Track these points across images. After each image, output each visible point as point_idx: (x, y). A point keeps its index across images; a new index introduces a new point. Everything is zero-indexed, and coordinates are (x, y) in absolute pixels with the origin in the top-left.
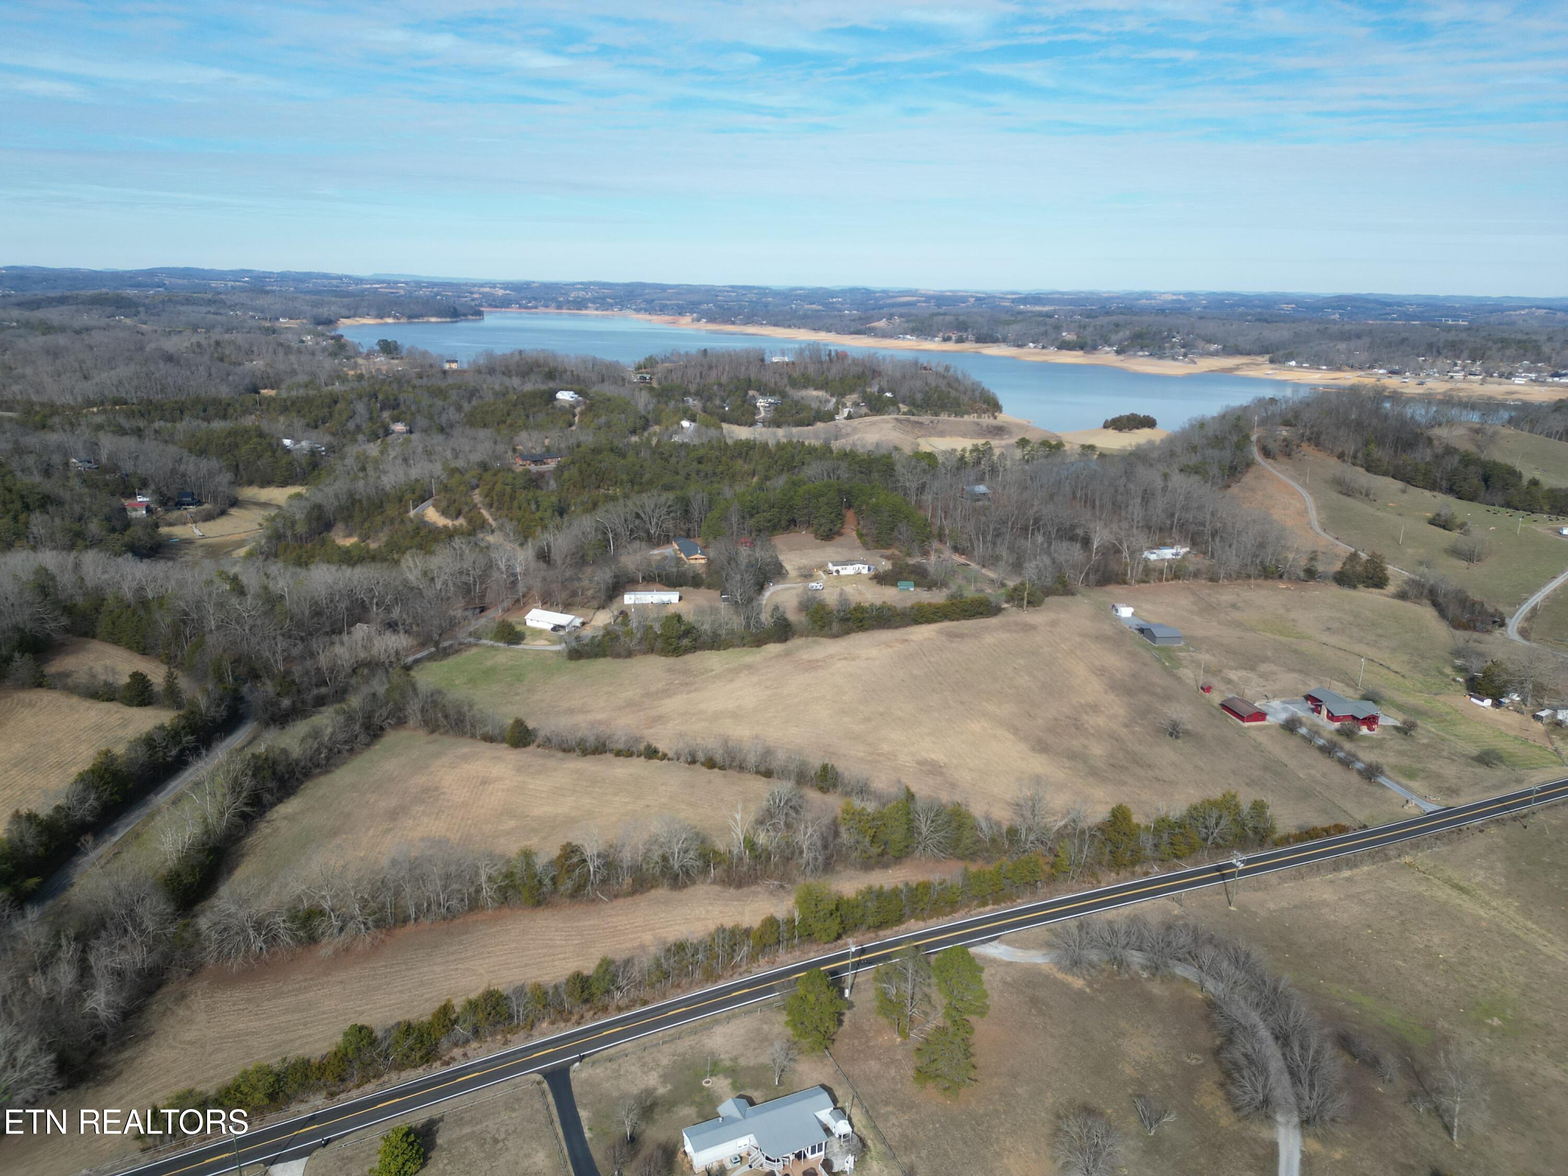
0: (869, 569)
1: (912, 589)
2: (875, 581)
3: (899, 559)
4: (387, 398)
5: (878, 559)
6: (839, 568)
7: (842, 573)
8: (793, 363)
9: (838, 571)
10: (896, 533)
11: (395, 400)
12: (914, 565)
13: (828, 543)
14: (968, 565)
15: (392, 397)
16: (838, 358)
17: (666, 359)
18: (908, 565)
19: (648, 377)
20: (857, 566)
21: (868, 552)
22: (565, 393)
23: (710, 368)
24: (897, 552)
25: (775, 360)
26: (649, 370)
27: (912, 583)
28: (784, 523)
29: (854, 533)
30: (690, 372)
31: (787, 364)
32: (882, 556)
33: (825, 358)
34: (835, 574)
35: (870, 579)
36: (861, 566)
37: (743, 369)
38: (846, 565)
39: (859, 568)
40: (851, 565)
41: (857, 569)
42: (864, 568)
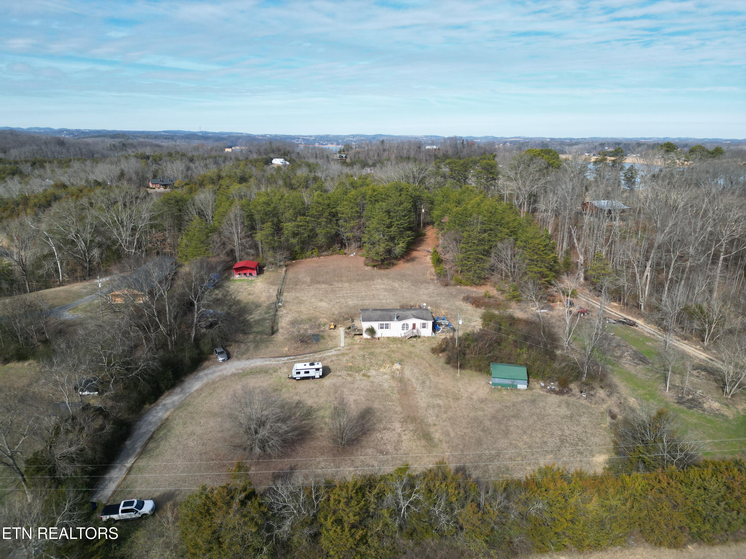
0: (435, 328)
1: (522, 386)
2: (443, 357)
3: (498, 305)
5: (460, 304)
6: (375, 325)
7: (380, 333)
8: (439, 149)
9: (371, 331)
10: (492, 260)
12: (527, 322)
13: (382, 272)
14: (634, 324)
16: (468, 145)
18: (513, 321)
19: (344, 156)
20: (410, 322)
21: (444, 290)
22: (278, 160)
23: (384, 150)
24: (493, 292)
25: (428, 147)
26: (346, 153)
27: (523, 371)
28: (321, 239)
29: (429, 259)
30: (371, 154)
31: (435, 150)
32: (467, 299)
33: (459, 146)
34: (365, 336)
35: (434, 351)
36: (418, 322)
37: (405, 151)
38: (391, 319)
39: (414, 325)
40: (399, 318)
41: (411, 327)
42: (424, 326)
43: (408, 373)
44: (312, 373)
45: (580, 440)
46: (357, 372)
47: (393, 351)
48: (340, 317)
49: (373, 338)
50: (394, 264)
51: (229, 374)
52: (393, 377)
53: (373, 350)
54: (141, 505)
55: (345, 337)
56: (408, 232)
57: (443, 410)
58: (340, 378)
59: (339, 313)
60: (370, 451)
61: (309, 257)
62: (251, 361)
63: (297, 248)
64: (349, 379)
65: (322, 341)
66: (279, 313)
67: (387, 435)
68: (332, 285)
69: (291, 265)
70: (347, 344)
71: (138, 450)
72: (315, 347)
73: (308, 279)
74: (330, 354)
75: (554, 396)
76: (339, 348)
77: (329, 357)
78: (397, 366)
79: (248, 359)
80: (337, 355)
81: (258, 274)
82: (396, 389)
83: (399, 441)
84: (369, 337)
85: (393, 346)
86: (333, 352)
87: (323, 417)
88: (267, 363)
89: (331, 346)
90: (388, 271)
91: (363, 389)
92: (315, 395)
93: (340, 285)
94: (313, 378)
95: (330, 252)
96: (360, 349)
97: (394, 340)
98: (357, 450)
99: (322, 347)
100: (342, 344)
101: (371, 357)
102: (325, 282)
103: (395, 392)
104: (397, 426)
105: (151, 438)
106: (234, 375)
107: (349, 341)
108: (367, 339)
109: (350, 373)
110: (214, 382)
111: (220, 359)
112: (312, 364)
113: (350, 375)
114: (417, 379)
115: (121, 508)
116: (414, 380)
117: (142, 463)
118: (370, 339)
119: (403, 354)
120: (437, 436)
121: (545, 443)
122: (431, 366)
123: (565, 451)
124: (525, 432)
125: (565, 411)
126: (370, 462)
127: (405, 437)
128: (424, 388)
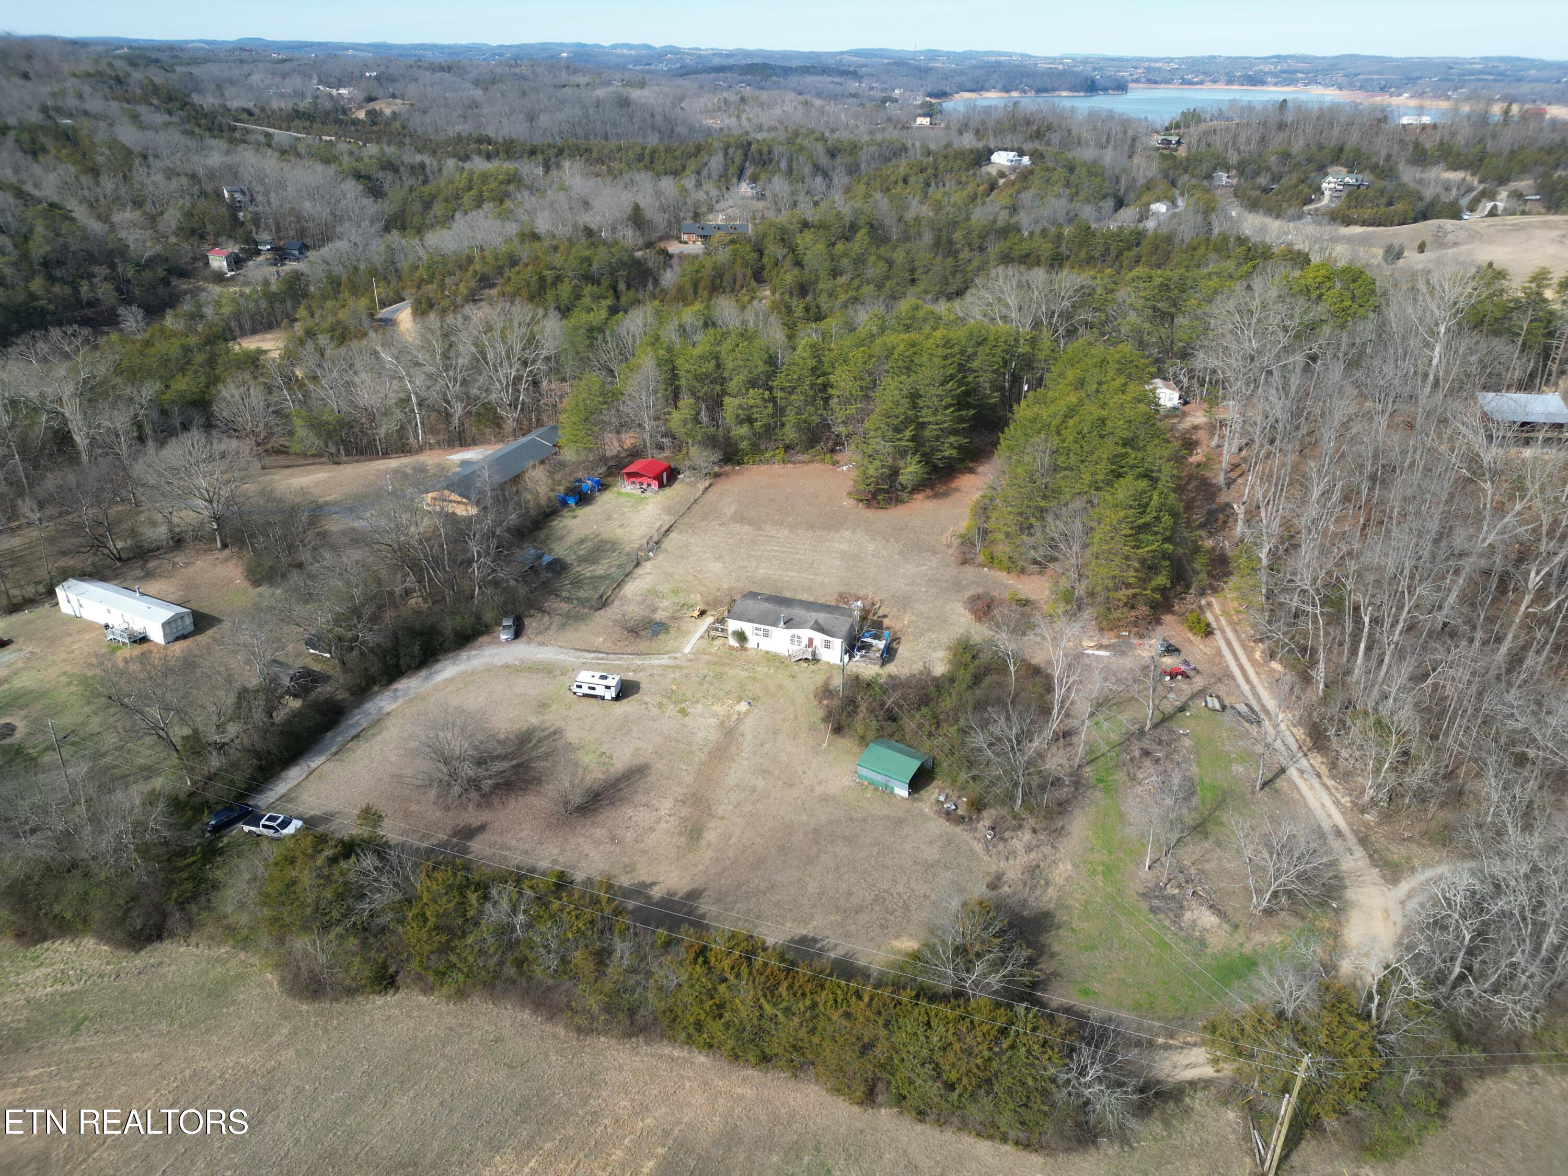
1: (901, 792)
2: (825, 707)
4: (760, 153)
5: (955, 608)
6: (748, 628)
7: (754, 642)
9: (741, 636)
11: (770, 152)
13: (868, 513)
14: (1258, 720)
15: (765, 150)
17: (1220, 115)
19: (1175, 140)
20: (806, 634)
21: (952, 572)
22: (1003, 154)
23: (1281, 128)
26: (1182, 131)
32: (974, 600)
34: (733, 642)
35: (821, 693)
36: (819, 638)
38: (775, 624)
39: (811, 641)
40: (789, 623)
41: (805, 641)
42: (827, 645)
43: (748, 726)
44: (600, 691)
45: (906, 907)
46: (676, 703)
47: (755, 679)
49: (743, 648)
50: (899, 501)
51: (500, 663)
52: (722, 724)
53: (726, 669)
54: (285, 824)
55: (702, 637)
56: (952, 439)
57: (755, 797)
59: (730, 589)
60: (599, 832)
61: (767, 462)
62: (543, 649)
63: (744, 445)
64: (655, 711)
65: (662, 637)
66: (640, 571)
67: (641, 816)
68: (759, 529)
69: (726, 474)
70: (693, 651)
71: (334, 749)
72: (643, 645)
73: (729, 511)
74: (657, 662)
75: (942, 822)
76: (677, 655)
77: (652, 667)
78: (743, 707)
79: (541, 644)
80: (666, 667)
81: (661, 486)
82: (711, 746)
83: (651, 830)
84: (736, 645)
85: (761, 670)
86: (665, 660)
87: (575, 764)
88: (562, 657)
89: (668, 648)
90: (881, 513)
91: (661, 734)
93: (773, 532)
94: (603, 698)
95: (806, 457)
96: (708, 663)
97: (773, 659)
98: (584, 826)
99: (655, 645)
100: (687, 650)
101: (715, 681)
102: (751, 523)
103: (706, 750)
104: (667, 805)
105: (357, 736)
106: (507, 666)
107: (704, 643)
108: (732, 648)
109: (665, 701)
110: (473, 673)
111: (503, 637)
112: (603, 677)
113: (661, 705)
114: (756, 737)
115: (263, 822)
116: (749, 737)
117: (329, 767)
118: (736, 649)
119: (766, 689)
120: (711, 836)
121: (850, 894)
122: (796, 718)
123: (864, 918)
124: (837, 869)
125: (931, 853)
126: (588, 848)
127: (663, 825)
128: (755, 754)
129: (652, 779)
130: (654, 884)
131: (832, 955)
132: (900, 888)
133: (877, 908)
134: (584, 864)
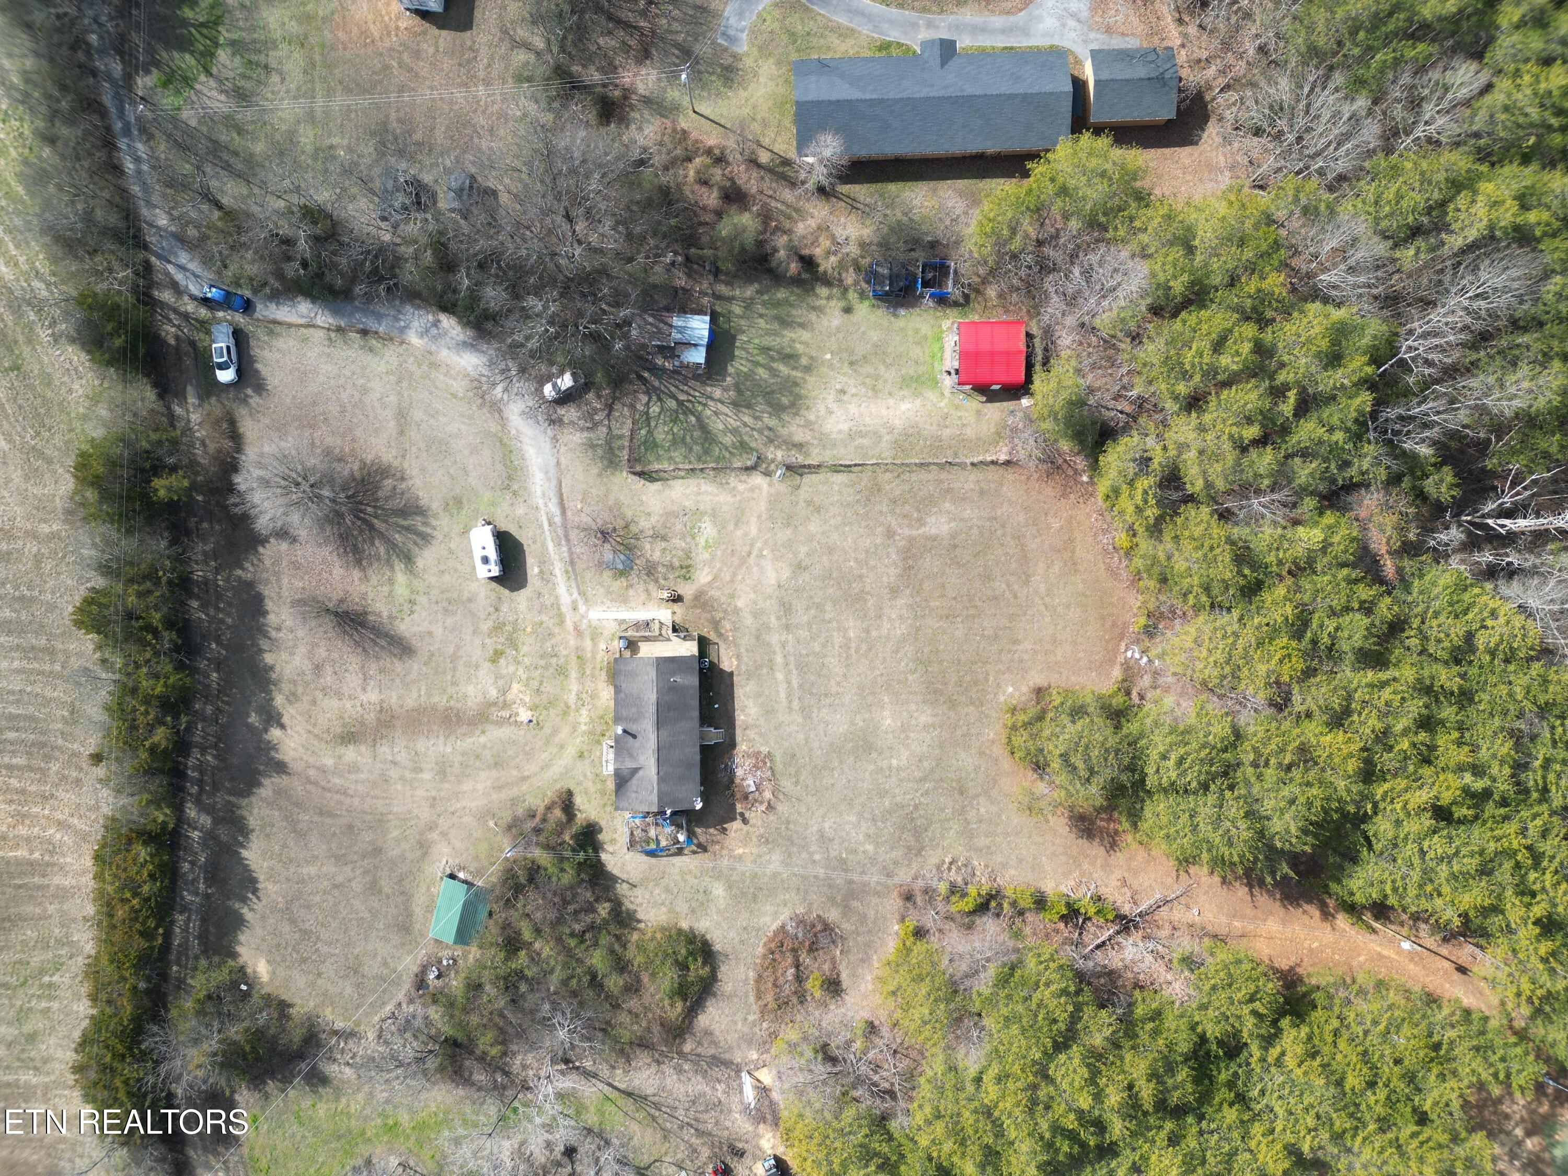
46: (510, 640)
47: (565, 713)
48: (725, 611)
51: (509, 413)
52: (491, 704)
55: (623, 621)
58: (492, 610)
60: (322, 652)
62: (551, 445)
65: (609, 575)
66: (735, 476)
67: (353, 680)
70: (595, 623)
72: (586, 560)
73: (934, 527)
74: (562, 590)
75: (416, 969)
76: (582, 609)
77: (553, 589)
78: (524, 715)
79: (556, 438)
80: (556, 605)
82: (459, 705)
83: (339, 695)
85: (583, 715)
86: (569, 598)
87: (391, 581)
88: (540, 476)
89: (590, 591)
91: (458, 648)
92: (442, 567)
96: (580, 649)
99: (589, 575)
100: (592, 615)
101: (551, 670)
103: (452, 703)
104: (372, 696)
106: (503, 422)
107: (611, 629)
109: (508, 628)
113: (498, 628)
114: (484, 747)
116: (483, 739)
119: (555, 731)
120: (350, 753)
121: (308, 907)
122: (524, 779)
123: (286, 928)
124: (335, 886)
125: (372, 968)
126: (302, 650)
127: (348, 705)
128: (464, 754)
129: (398, 666)
130: (282, 727)
131: (245, 911)
132: (325, 949)
133: (297, 936)
134: (284, 656)
